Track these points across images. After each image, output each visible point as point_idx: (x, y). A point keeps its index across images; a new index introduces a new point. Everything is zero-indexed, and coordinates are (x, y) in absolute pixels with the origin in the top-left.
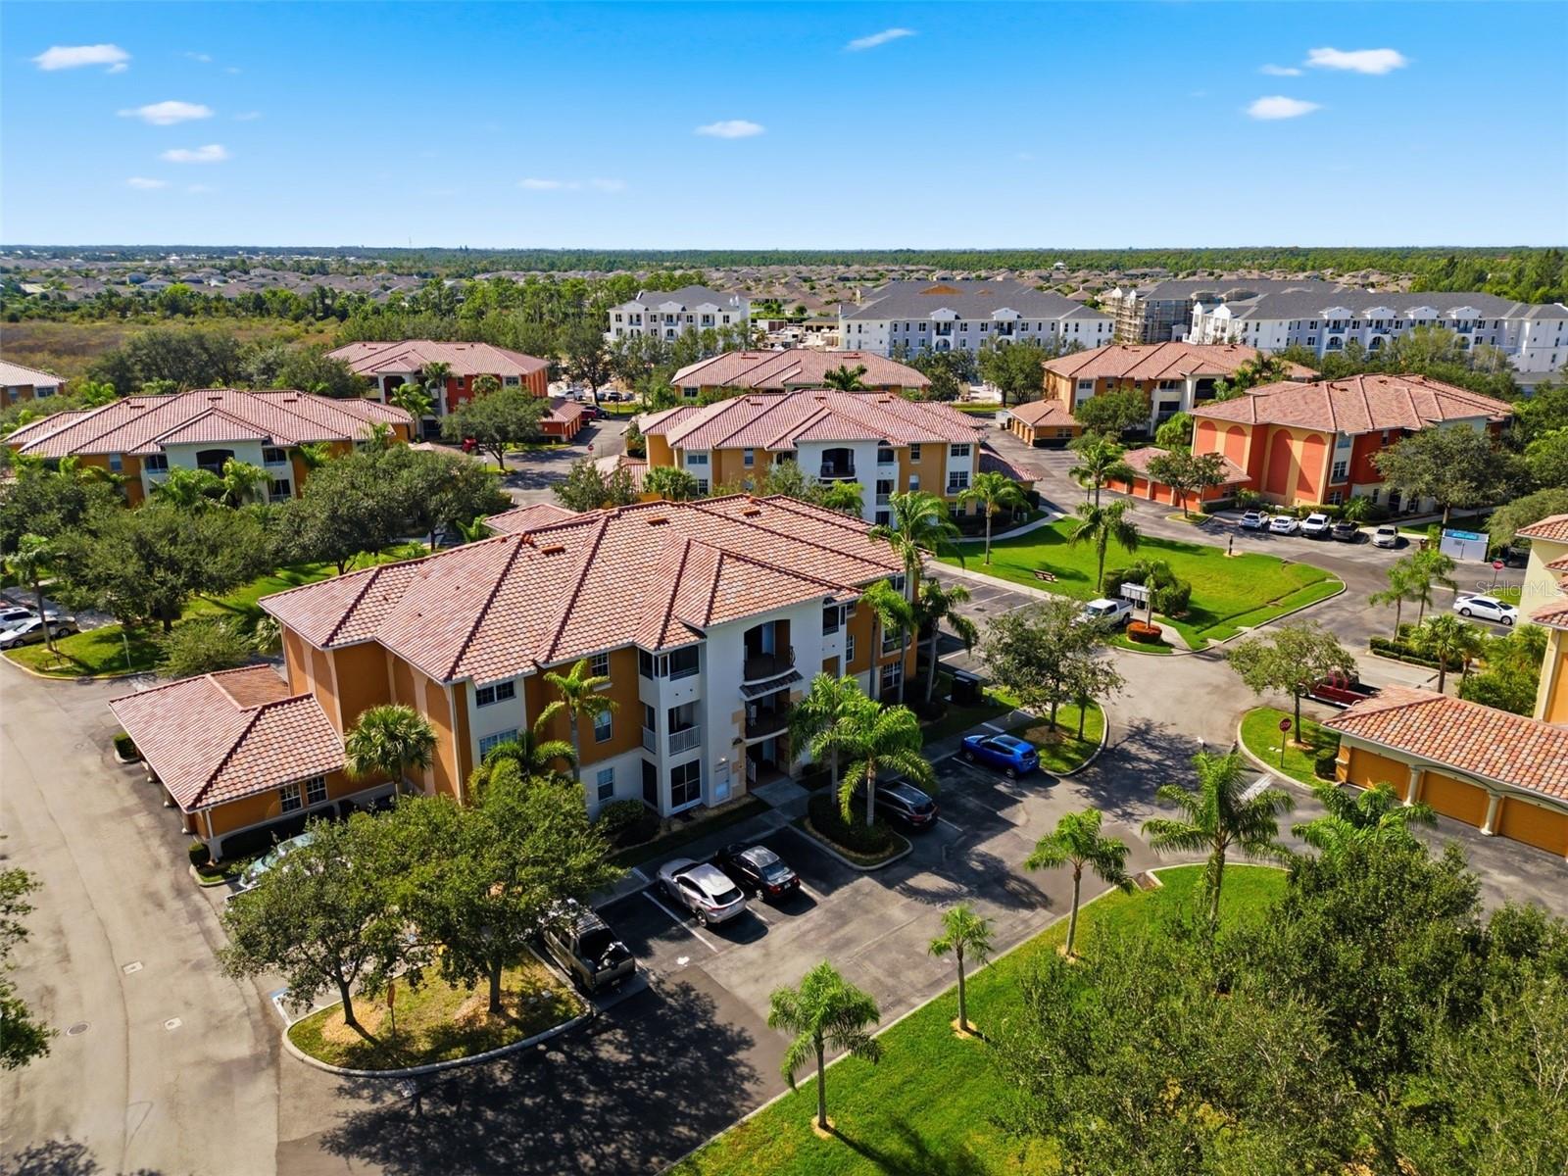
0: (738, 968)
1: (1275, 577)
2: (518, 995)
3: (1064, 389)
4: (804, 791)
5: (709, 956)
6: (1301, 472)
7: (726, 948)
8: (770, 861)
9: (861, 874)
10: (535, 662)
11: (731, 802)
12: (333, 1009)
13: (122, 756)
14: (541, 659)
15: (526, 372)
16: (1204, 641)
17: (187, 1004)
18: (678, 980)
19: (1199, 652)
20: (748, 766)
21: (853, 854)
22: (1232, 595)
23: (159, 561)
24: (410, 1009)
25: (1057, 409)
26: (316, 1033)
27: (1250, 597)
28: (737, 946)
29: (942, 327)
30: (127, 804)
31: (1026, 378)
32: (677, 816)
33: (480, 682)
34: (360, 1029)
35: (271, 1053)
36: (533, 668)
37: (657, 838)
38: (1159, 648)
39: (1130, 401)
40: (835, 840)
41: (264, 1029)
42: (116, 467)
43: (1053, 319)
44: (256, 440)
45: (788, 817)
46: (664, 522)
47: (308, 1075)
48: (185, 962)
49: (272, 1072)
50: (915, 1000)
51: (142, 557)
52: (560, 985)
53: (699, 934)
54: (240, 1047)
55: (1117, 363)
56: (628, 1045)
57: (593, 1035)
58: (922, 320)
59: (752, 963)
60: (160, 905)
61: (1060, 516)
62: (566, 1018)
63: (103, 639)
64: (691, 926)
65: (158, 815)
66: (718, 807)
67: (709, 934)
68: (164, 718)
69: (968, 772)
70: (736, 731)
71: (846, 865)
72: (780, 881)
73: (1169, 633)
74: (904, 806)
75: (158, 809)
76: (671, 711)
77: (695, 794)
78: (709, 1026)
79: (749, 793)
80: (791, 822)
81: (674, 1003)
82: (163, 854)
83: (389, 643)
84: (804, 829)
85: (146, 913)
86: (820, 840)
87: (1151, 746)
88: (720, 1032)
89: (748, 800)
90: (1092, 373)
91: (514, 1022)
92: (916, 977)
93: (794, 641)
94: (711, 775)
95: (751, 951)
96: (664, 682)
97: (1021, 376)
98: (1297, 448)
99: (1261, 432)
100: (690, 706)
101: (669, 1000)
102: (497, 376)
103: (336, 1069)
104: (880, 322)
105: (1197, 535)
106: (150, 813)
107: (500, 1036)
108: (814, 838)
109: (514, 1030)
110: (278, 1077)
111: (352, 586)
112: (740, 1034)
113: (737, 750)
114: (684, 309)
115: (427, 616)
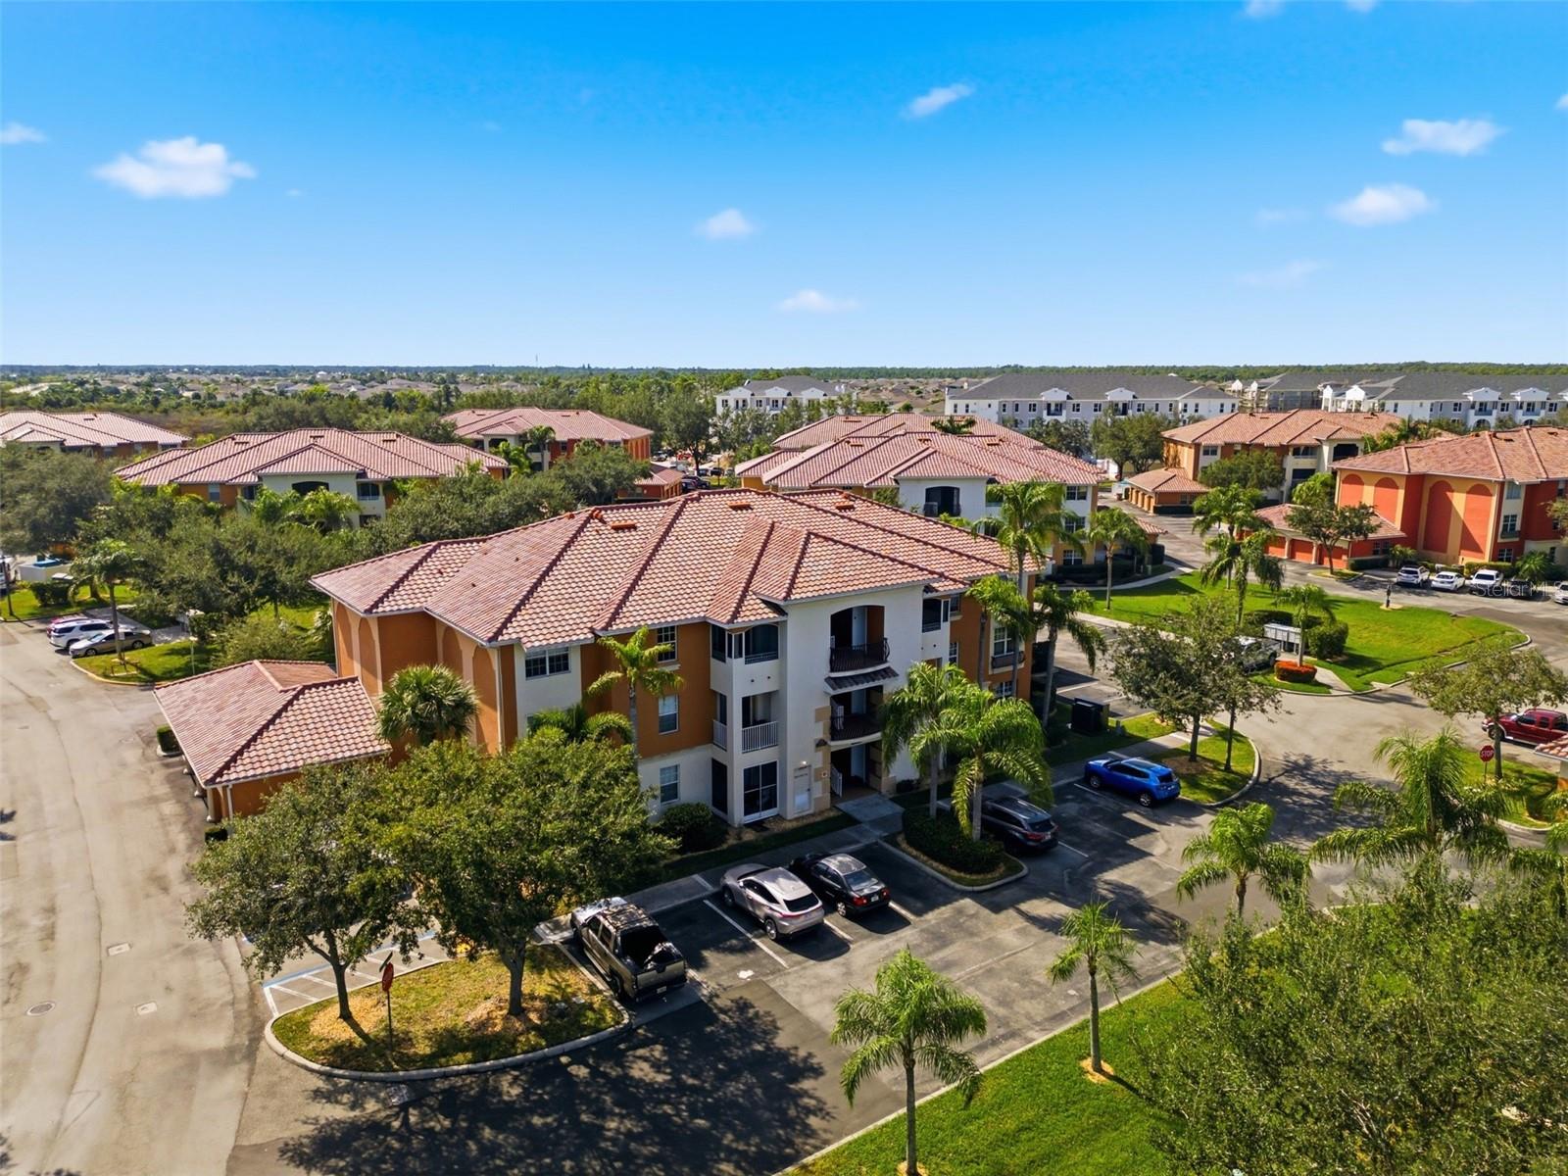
0: (811, 987)
1: (1444, 629)
2: (542, 1000)
3: (1187, 456)
4: (899, 809)
5: (778, 970)
6: (1465, 529)
7: (799, 963)
8: (854, 868)
9: (964, 894)
10: (592, 630)
11: (813, 815)
12: (328, 1003)
13: (164, 750)
14: (598, 626)
15: (628, 437)
16: (1368, 684)
17: (168, 989)
18: (736, 995)
19: (1363, 694)
20: (832, 778)
21: (955, 873)
22: (1395, 644)
23: (234, 568)
24: (417, 1007)
25: (1181, 475)
26: (303, 1026)
27: (1418, 646)
28: (812, 962)
29: (1053, 408)
30: (156, 793)
31: (1144, 446)
32: (749, 826)
33: (529, 645)
34: (355, 1026)
35: (250, 1046)
36: (590, 636)
37: (725, 846)
38: (1314, 688)
39: (1261, 462)
40: (934, 855)
41: (247, 1020)
42: (214, 497)
43: (1171, 399)
44: (351, 473)
45: (878, 833)
46: (747, 507)
47: (286, 1073)
48: (177, 946)
49: (245, 1066)
50: (1031, 1034)
51: (218, 564)
52: (593, 990)
53: (764, 945)
54: (217, 1038)
55: (1243, 429)
56: (666, 1064)
57: (628, 1049)
58: (1032, 401)
59: (828, 982)
60: (165, 890)
61: (1187, 570)
62: (595, 1030)
63: (173, 652)
64: (757, 937)
65: (186, 804)
66: (797, 819)
67: (779, 947)
68: (204, 701)
69: (1094, 799)
70: (820, 731)
71: (946, 885)
72: (866, 891)
73: (1324, 675)
74: (1018, 823)
75: (187, 798)
76: (746, 701)
77: (771, 803)
78: (768, 1048)
79: (833, 807)
80: (881, 838)
81: (728, 1020)
82: (181, 839)
83: (438, 611)
84: (896, 845)
85: (148, 896)
86: (915, 857)
87: (1314, 782)
88: (783, 1055)
89: (832, 814)
90: (1217, 439)
91: (536, 1028)
92: (1037, 1009)
93: (888, 632)
94: (790, 782)
95: (829, 969)
96: (738, 665)
97: (1139, 444)
98: (1459, 501)
99: (1416, 483)
100: (769, 696)
101: (722, 1016)
102: (600, 441)
103: (316, 1066)
104: (989, 401)
105: (1347, 590)
106: (178, 802)
107: (514, 1043)
108: (910, 855)
109: (532, 1037)
110: (251, 1073)
111: (407, 560)
112: (805, 1060)
113: (820, 754)
114: (789, 394)
115: (481, 586)
